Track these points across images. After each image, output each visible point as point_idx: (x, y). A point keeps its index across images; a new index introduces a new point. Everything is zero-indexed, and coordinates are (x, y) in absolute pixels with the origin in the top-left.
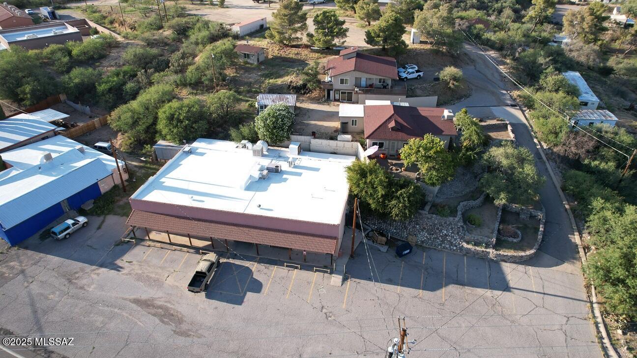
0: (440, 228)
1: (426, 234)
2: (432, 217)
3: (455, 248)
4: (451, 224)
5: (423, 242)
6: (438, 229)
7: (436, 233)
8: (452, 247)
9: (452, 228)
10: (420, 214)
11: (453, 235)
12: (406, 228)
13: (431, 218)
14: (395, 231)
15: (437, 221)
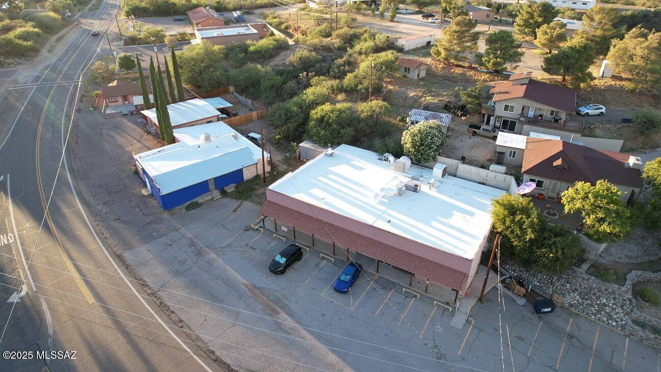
0: (598, 294)
1: (578, 297)
2: (589, 278)
3: (614, 324)
4: (613, 292)
5: (571, 305)
6: (595, 294)
7: (591, 298)
8: (610, 322)
9: (614, 299)
10: (574, 271)
11: (614, 307)
12: (552, 283)
13: (587, 280)
14: (538, 284)
15: (595, 284)
